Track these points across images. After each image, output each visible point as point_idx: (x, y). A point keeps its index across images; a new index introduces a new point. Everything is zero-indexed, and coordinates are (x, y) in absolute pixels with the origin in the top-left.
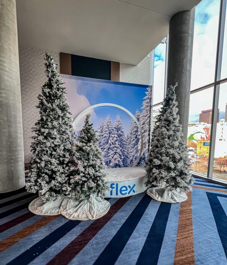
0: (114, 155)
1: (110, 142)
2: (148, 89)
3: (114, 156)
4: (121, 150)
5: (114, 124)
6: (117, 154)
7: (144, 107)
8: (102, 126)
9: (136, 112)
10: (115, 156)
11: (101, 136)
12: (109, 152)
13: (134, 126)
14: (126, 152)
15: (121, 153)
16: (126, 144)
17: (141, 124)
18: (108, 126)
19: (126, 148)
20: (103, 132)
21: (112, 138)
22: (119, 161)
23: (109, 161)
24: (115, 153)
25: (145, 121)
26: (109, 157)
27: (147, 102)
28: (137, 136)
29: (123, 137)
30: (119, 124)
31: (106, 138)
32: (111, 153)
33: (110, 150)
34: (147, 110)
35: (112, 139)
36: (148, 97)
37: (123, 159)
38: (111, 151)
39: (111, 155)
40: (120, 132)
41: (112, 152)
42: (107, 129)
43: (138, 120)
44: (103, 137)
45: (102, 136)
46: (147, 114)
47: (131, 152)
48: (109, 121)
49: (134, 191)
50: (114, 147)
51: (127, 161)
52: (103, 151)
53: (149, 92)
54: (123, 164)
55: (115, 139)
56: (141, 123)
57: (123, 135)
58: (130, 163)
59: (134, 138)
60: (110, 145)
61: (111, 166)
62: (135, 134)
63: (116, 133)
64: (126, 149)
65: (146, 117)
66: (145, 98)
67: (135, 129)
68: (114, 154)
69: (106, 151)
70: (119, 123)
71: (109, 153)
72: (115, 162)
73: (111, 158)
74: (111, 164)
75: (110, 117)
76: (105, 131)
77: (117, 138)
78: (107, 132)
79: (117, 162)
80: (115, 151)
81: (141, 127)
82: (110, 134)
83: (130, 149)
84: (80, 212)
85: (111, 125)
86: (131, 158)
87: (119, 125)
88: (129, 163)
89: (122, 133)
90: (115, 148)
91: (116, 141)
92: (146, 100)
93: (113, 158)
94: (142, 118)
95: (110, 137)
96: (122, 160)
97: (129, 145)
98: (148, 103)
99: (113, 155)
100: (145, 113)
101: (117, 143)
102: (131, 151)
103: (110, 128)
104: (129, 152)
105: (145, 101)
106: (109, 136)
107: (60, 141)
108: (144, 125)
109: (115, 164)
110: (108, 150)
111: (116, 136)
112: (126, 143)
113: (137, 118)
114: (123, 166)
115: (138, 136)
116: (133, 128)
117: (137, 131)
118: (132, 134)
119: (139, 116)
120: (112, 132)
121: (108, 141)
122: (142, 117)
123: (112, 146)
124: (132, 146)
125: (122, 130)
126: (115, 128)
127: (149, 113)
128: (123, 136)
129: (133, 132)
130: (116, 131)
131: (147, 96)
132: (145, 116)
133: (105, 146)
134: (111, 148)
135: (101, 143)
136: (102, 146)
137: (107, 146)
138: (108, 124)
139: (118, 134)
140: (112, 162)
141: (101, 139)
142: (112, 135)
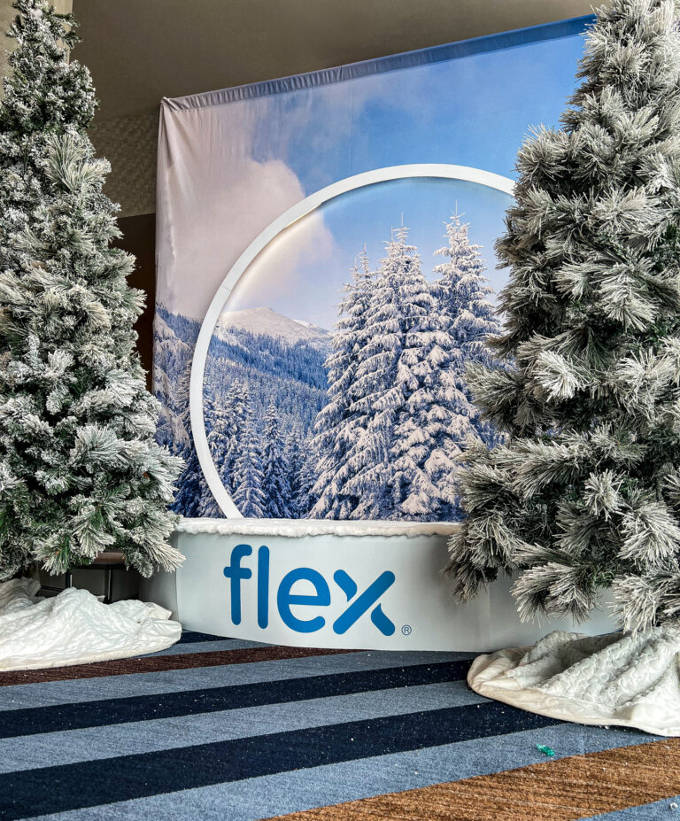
0: (432, 447)
1: (403, 374)
3: (426, 457)
5: (432, 273)
6: (447, 442)
8: (361, 292)
10: (434, 451)
11: (356, 347)
12: (399, 430)
18: (395, 286)
20: (369, 320)
21: (417, 351)
23: (397, 485)
24: (439, 436)
26: (399, 463)
30: (465, 269)
31: (381, 356)
32: (413, 438)
33: (405, 419)
35: (421, 359)
38: (409, 423)
39: (412, 452)
40: (466, 315)
41: (418, 435)
42: (392, 306)
44: (367, 347)
45: (363, 342)
48: (402, 260)
50: (430, 404)
52: (365, 427)
55: (436, 355)
60: (408, 391)
61: (413, 511)
63: (444, 319)
68: (432, 441)
69: (381, 428)
70: (464, 261)
72: (436, 493)
73: (413, 465)
74: (412, 504)
75: (406, 240)
76: (381, 318)
77: (446, 348)
78: (392, 323)
79: (449, 495)
80: (437, 426)
82: (405, 331)
85: (411, 283)
87: (459, 272)
89: (480, 321)
90: (439, 411)
91: (443, 365)
93: (421, 465)
95: (404, 346)
99: (421, 451)
101: (447, 377)
103: (405, 296)
106: (403, 340)
109: (435, 505)
110: (396, 420)
111: (443, 337)
120: (417, 321)
121: (395, 367)
123: (416, 397)
125: (482, 303)
126: (434, 294)
130: (445, 310)
133: (377, 398)
134: (412, 411)
135: (357, 383)
136: (362, 400)
137: (387, 399)
138: (397, 277)
139: (455, 325)
140: (417, 493)
141: (354, 363)
142: (418, 334)
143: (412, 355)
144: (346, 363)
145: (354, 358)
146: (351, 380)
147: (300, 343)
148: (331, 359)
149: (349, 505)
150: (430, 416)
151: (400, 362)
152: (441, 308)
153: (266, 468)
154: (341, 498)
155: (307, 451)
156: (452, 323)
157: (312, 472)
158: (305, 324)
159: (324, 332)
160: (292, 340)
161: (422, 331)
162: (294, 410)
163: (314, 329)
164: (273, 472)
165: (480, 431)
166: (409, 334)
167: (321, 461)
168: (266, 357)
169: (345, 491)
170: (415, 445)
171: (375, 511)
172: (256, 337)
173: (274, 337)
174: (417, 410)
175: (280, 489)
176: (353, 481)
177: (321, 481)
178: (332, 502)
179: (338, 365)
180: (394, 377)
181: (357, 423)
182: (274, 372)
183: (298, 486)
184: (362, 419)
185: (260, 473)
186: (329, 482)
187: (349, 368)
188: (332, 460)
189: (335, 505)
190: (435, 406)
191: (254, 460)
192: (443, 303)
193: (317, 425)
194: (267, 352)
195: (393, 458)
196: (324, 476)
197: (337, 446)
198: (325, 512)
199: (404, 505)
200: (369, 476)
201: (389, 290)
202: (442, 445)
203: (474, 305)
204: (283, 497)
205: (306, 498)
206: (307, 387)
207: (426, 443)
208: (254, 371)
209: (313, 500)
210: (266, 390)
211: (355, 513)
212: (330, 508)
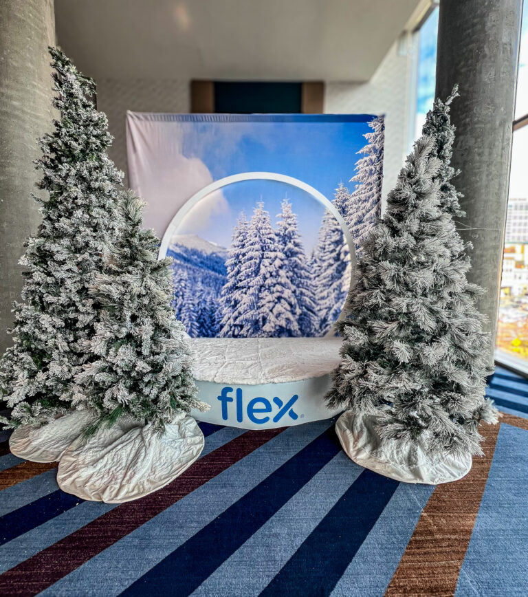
0: (276, 303)
1: (263, 270)
2: (371, 124)
3: (274, 307)
4: (294, 292)
5: (276, 226)
7: (361, 175)
8: (242, 231)
9: (336, 192)
10: (277, 305)
12: (261, 295)
13: (333, 229)
14: (307, 296)
15: (294, 301)
16: (307, 277)
17: (352, 223)
18: (259, 230)
19: (307, 286)
20: (246, 245)
21: (270, 261)
22: (288, 320)
23: (261, 320)
24: (279, 298)
25: (364, 215)
26: (262, 310)
27: (371, 160)
28: (339, 255)
29: (300, 259)
30: (290, 225)
31: (252, 261)
32: (267, 299)
33: (264, 290)
34: (368, 185)
35: (271, 264)
36: (374, 148)
37: (301, 315)
38: (266, 292)
39: (267, 305)
40: (290, 245)
41: (270, 297)
42: (257, 239)
43: (343, 211)
44: (246, 257)
45: (244, 255)
46: (370, 193)
47: (323, 298)
48: (262, 218)
49: (293, 415)
50: (274, 285)
51: (310, 322)
52: (246, 293)
53: (377, 133)
54: (300, 329)
55: (278, 263)
56: (351, 220)
57: (301, 253)
58: (321, 327)
59: (332, 261)
60: (265, 278)
61: (268, 330)
62: (334, 250)
63: (281, 247)
64: (308, 290)
65: (365, 204)
66: (365, 149)
67: (336, 237)
68: (276, 300)
69: (253, 294)
70: (290, 221)
71: (261, 298)
72: (278, 323)
73: (268, 311)
74: (267, 328)
75: (264, 209)
76: (252, 244)
77: (282, 260)
78: (257, 246)
79: (283, 323)
80: (278, 294)
81: (351, 230)
82: (263, 251)
83: (319, 290)
84: (105, 466)
85: (265, 229)
86: (323, 313)
87: (287, 226)
88: (317, 327)
89: (296, 249)
90: (279, 288)
91: (281, 267)
92: (367, 155)
93: (271, 311)
94: (354, 206)
95: (263, 258)
96: (297, 317)
97: (317, 279)
98: (372, 164)
99: (271, 305)
100: (363, 191)
101: (282, 272)
102: (322, 295)
103: (263, 235)
104: (317, 298)
105: (363, 160)
106: (262, 255)
107: (75, 269)
108: (362, 225)
109: (277, 328)
110: (260, 291)
111: (280, 255)
112: (307, 274)
113: (340, 207)
114: (299, 332)
115: (342, 256)
116: (327, 235)
117: (339, 242)
118: (324, 249)
119: (346, 200)
120: (268, 246)
121: (259, 267)
122: (356, 203)
123: (269, 281)
124: (324, 281)
125: (297, 241)
126: (276, 235)
127: (374, 191)
128: (300, 256)
129: (329, 245)
130: (281, 243)
131: (371, 143)
132: (365, 201)
133: (251, 281)
134: (267, 287)
135: (241, 274)
136: (244, 282)
137: (256, 281)
138: (259, 225)
139: (285, 250)
140: (270, 323)
141: (240, 264)
142: (269, 253)
143: (266, 262)
144: (236, 264)
145: (240, 262)
146: (239, 272)
147: (213, 253)
148: (228, 262)
149: (239, 328)
150: (275, 289)
151: (261, 265)
152: (279, 241)
153: (198, 312)
154: (235, 326)
155: (218, 305)
156: (284, 249)
157: (221, 314)
158: (216, 244)
159: (225, 249)
160: (209, 252)
161: (271, 251)
162: (211, 285)
163: (220, 247)
164: (202, 314)
165: (296, 296)
166: (265, 252)
167: (225, 309)
168: (196, 259)
169: (237, 322)
170: (269, 302)
171: (251, 331)
172: (190, 249)
173: (199, 250)
174: (269, 287)
175: (205, 322)
176: (241, 318)
177: (226, 318)
178: (231, 327)
179: (232, 265)
180: (258, 271)
181: (242, 292)
182: (200, 267)
183: (214, 320)
184: (244, 290)
185: (195, 314)
186: (229, 318)
187: (238, 266)
188: (231, 309)
189: (233, 329)
190: (277, 285)
191: (192, 309)
192: (281, 239)
193: (223, 293)
194: (196, 257)
195: (259, 308)
196: (227, 316)
197: (233, 303)
198: (228, 332)
199: (264, 328)
200: (248, 315)
201: (256, 231)
202: (280, 302)
203: (294, 242)
204: (207, 325)
205: (218, 326)
206: (217, 274)
207: (273, 301)
208: (189, 265)
209: (222, 327)
210: (196, 275)
211: (242, 332)
212: (230, 330)
